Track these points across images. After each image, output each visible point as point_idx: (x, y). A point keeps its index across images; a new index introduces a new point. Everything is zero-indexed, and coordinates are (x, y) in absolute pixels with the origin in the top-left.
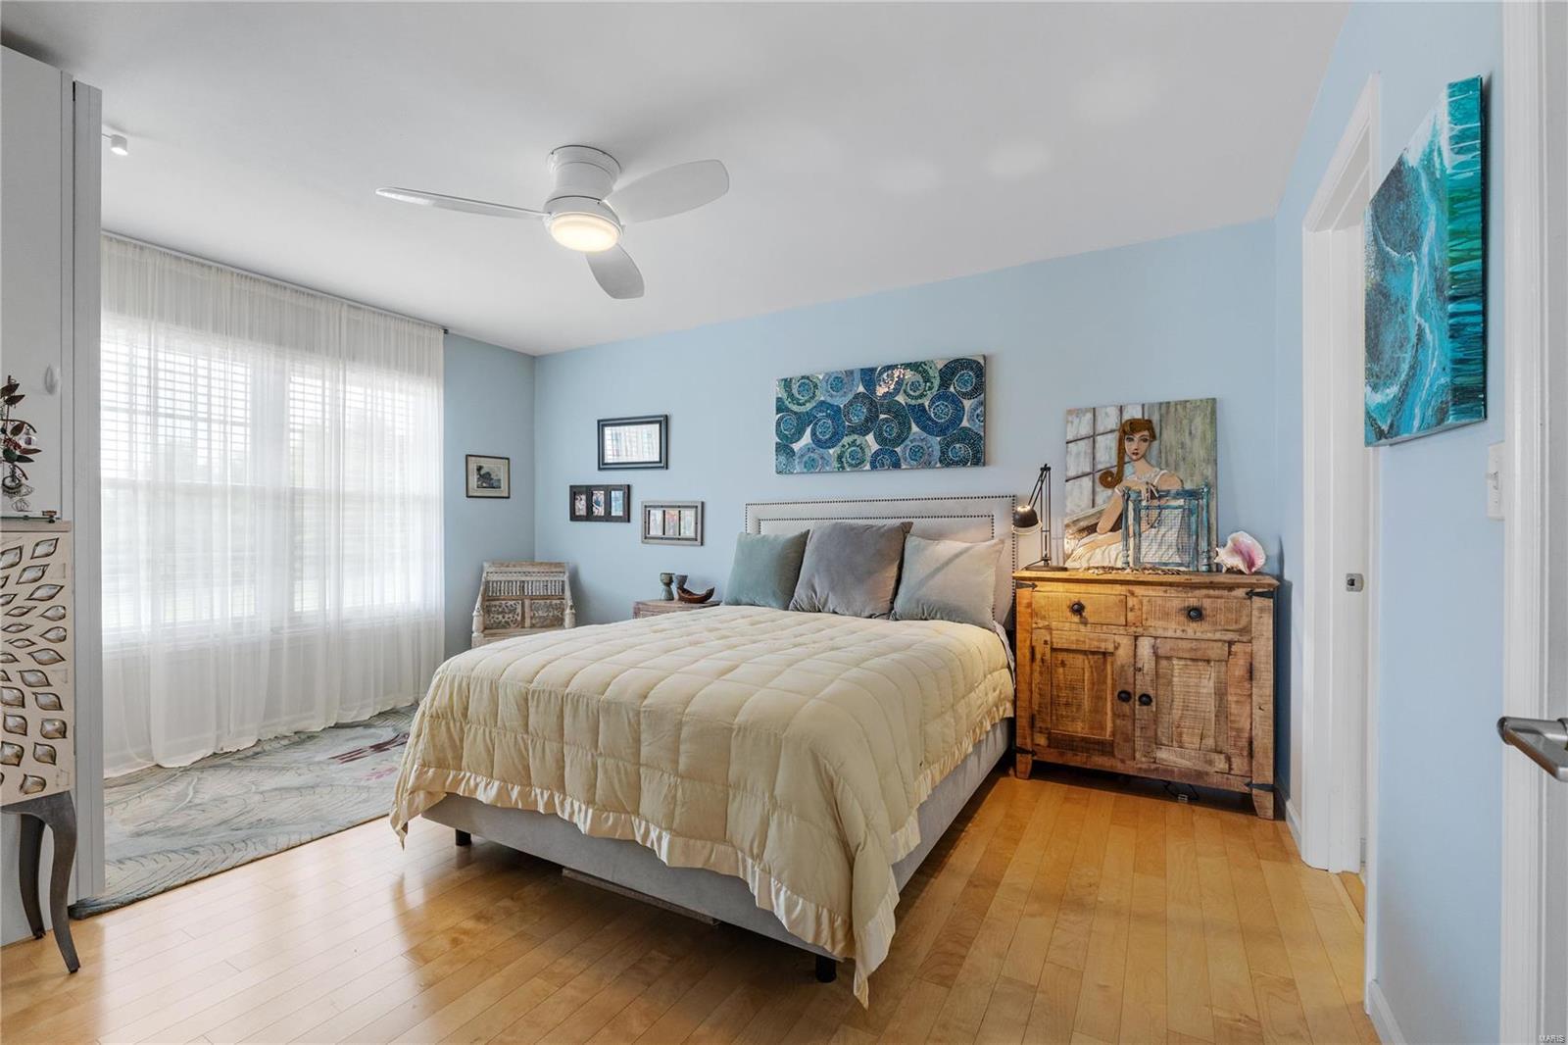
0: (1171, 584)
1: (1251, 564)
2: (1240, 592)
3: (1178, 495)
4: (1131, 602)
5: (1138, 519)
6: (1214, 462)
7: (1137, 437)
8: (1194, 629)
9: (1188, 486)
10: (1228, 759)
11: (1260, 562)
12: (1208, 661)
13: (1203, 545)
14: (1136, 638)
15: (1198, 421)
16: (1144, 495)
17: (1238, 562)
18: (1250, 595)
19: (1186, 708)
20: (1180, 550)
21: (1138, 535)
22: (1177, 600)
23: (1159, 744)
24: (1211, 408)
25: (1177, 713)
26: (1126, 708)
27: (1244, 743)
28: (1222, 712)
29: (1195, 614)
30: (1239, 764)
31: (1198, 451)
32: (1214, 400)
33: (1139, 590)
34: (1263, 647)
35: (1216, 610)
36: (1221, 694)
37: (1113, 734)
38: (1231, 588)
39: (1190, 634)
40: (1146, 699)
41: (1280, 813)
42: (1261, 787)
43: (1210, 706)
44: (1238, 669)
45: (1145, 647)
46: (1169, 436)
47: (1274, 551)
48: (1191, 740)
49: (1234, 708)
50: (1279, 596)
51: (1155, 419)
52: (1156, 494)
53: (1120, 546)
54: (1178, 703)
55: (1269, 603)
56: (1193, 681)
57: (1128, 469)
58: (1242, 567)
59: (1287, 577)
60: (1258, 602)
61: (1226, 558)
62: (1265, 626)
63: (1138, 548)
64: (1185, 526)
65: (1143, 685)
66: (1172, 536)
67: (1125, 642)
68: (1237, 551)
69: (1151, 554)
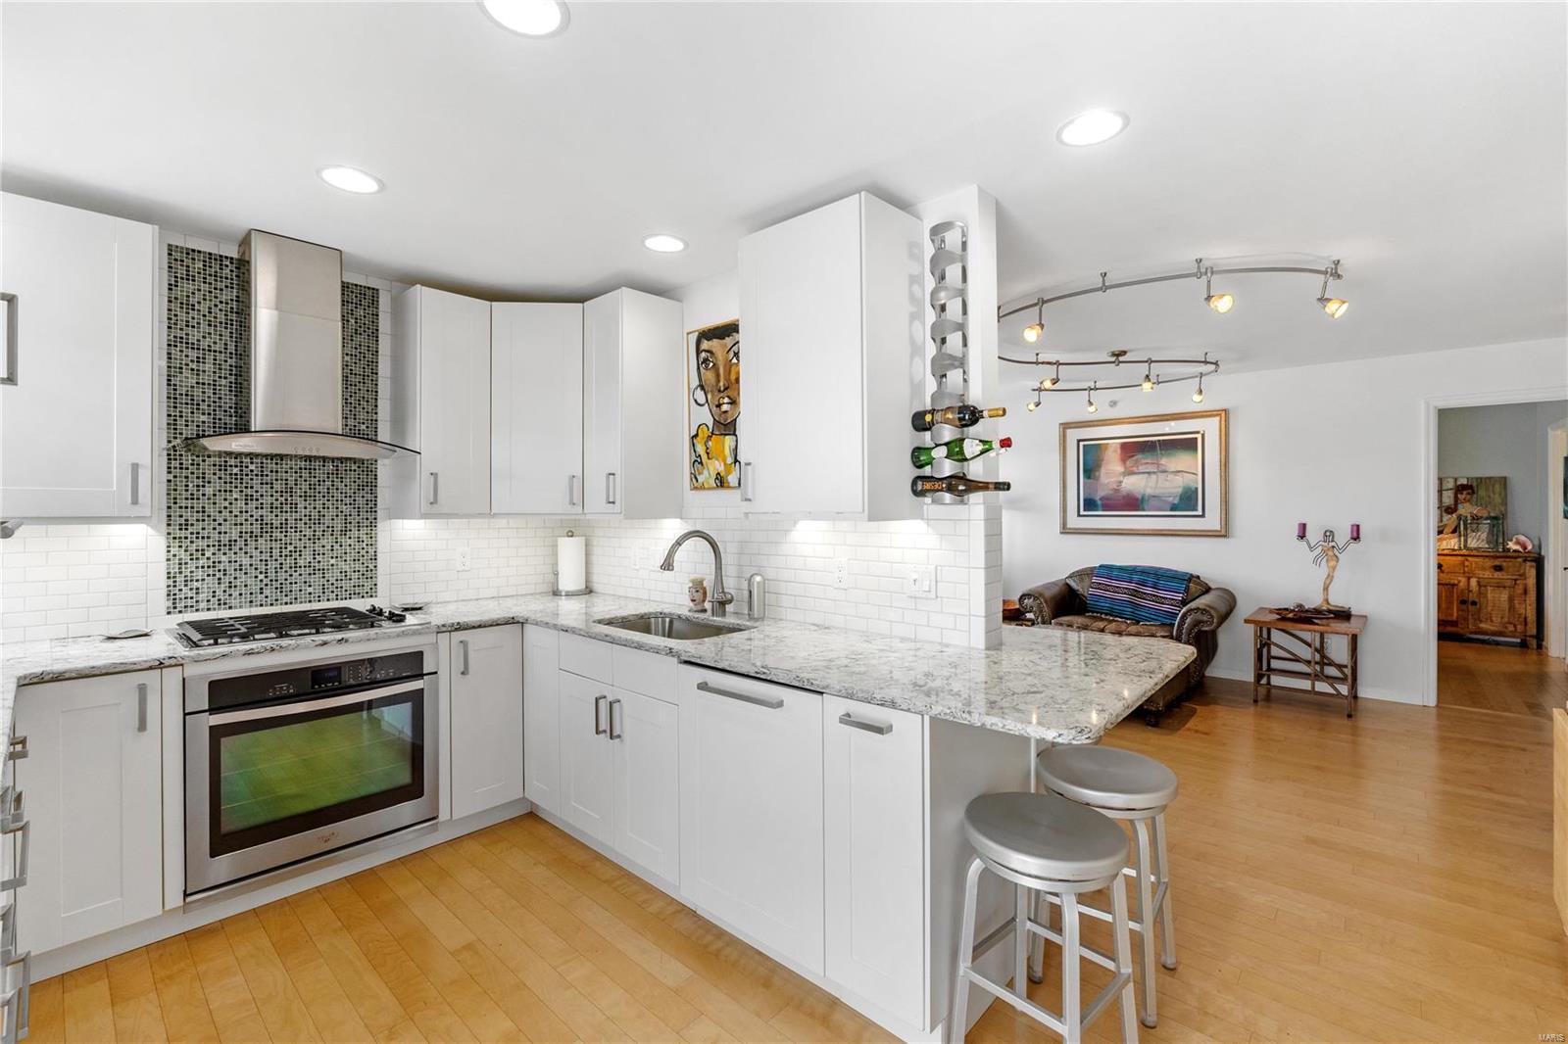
0: (1487, 556)
1: (1525, 548)
2: (1520, 560)
3: (1487, 519)
4: (1467, 563)
5: (1466, 528)
6: (1505, 503)
7: (1465, 492)
8: (1497, 574)
9: (1492, 515)
10: (1515, 626)
11: (1530, 547)
12: (1505, 587)
13: (1501, 540)
14: (1469, 578)
15: (1497, 486)
16: (1469, 517)
17: (1518, 548)
18: (1525, 561)
19: (1494, 606)
20: (1488, 543)
21: (1466, 536)
22: (1489, 563)
23: (1481, 621)
24: (1504, 481)
25: (1489, 609)
26: (1464, 607)
27: (1522, 619)
28: (1512, 608)
29: (1498, 568)
30: (1520, 628)
31: (1497, 499)
32: (1505, 478)
33: (1470, 559)
34: (1531, 581)
35: (1509, 567)
36: (1511, 599)
37: (1457, 618)
38: (1516, 558)
39: (1496, 576)
40: (1474, 603)
41: (1540, 646)
42: (1530, 636)
43: (1506, 606)
44: (1519, 589)
45: (1474, 582)
46: (1482, 492)
47: (1536, 543)
48: (1497, 619)
49: (1517, 606)
50: (1539, 562)
51: (1475, 484)
52: (1476, 518)
53: (1456, 540)
54: (1490, 604)
55: (1534, 564)
56: (1496, 596)
57: (1460, 506)
58: (1521, 549)
59: (1543, 553)
60: (1528, 564)
61: (1512, 546)
62: (1532, 573)
63: (1466, 541)
64: (1491, 532)
65: (1473, 597)
66: (1484, 536)
67: (1463, 580)
68: (1518, 543)
69: (1473, 543)
